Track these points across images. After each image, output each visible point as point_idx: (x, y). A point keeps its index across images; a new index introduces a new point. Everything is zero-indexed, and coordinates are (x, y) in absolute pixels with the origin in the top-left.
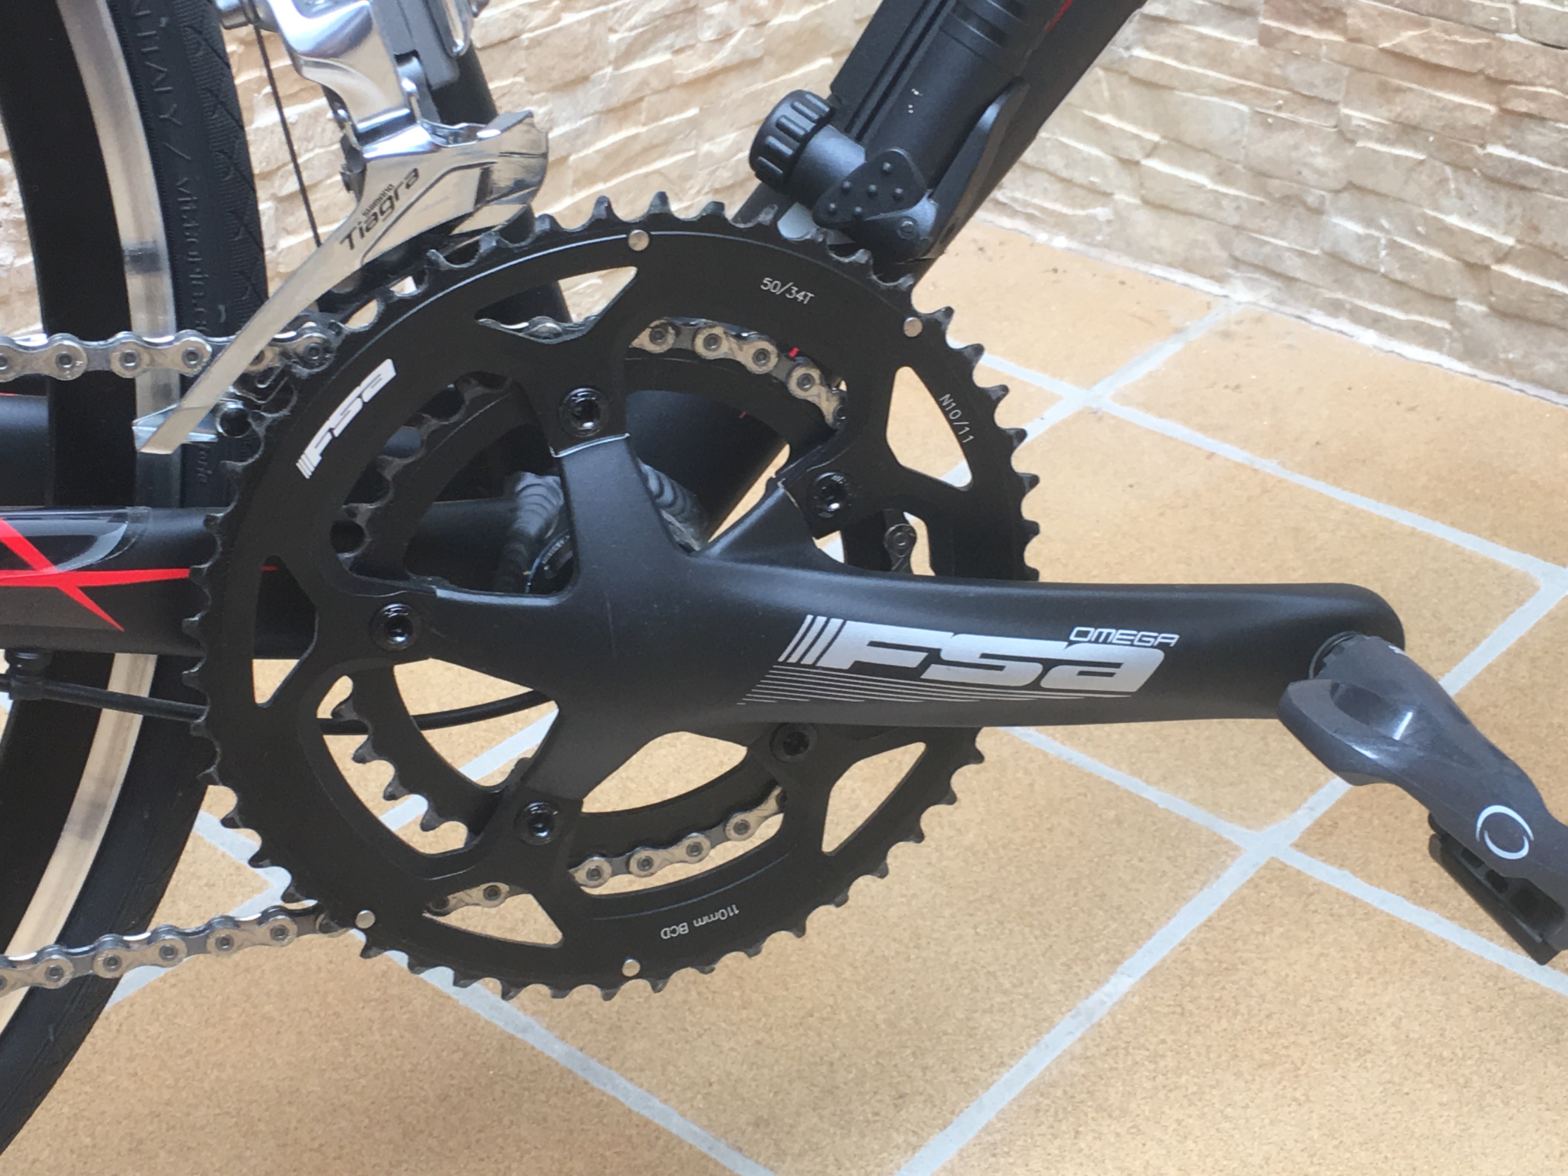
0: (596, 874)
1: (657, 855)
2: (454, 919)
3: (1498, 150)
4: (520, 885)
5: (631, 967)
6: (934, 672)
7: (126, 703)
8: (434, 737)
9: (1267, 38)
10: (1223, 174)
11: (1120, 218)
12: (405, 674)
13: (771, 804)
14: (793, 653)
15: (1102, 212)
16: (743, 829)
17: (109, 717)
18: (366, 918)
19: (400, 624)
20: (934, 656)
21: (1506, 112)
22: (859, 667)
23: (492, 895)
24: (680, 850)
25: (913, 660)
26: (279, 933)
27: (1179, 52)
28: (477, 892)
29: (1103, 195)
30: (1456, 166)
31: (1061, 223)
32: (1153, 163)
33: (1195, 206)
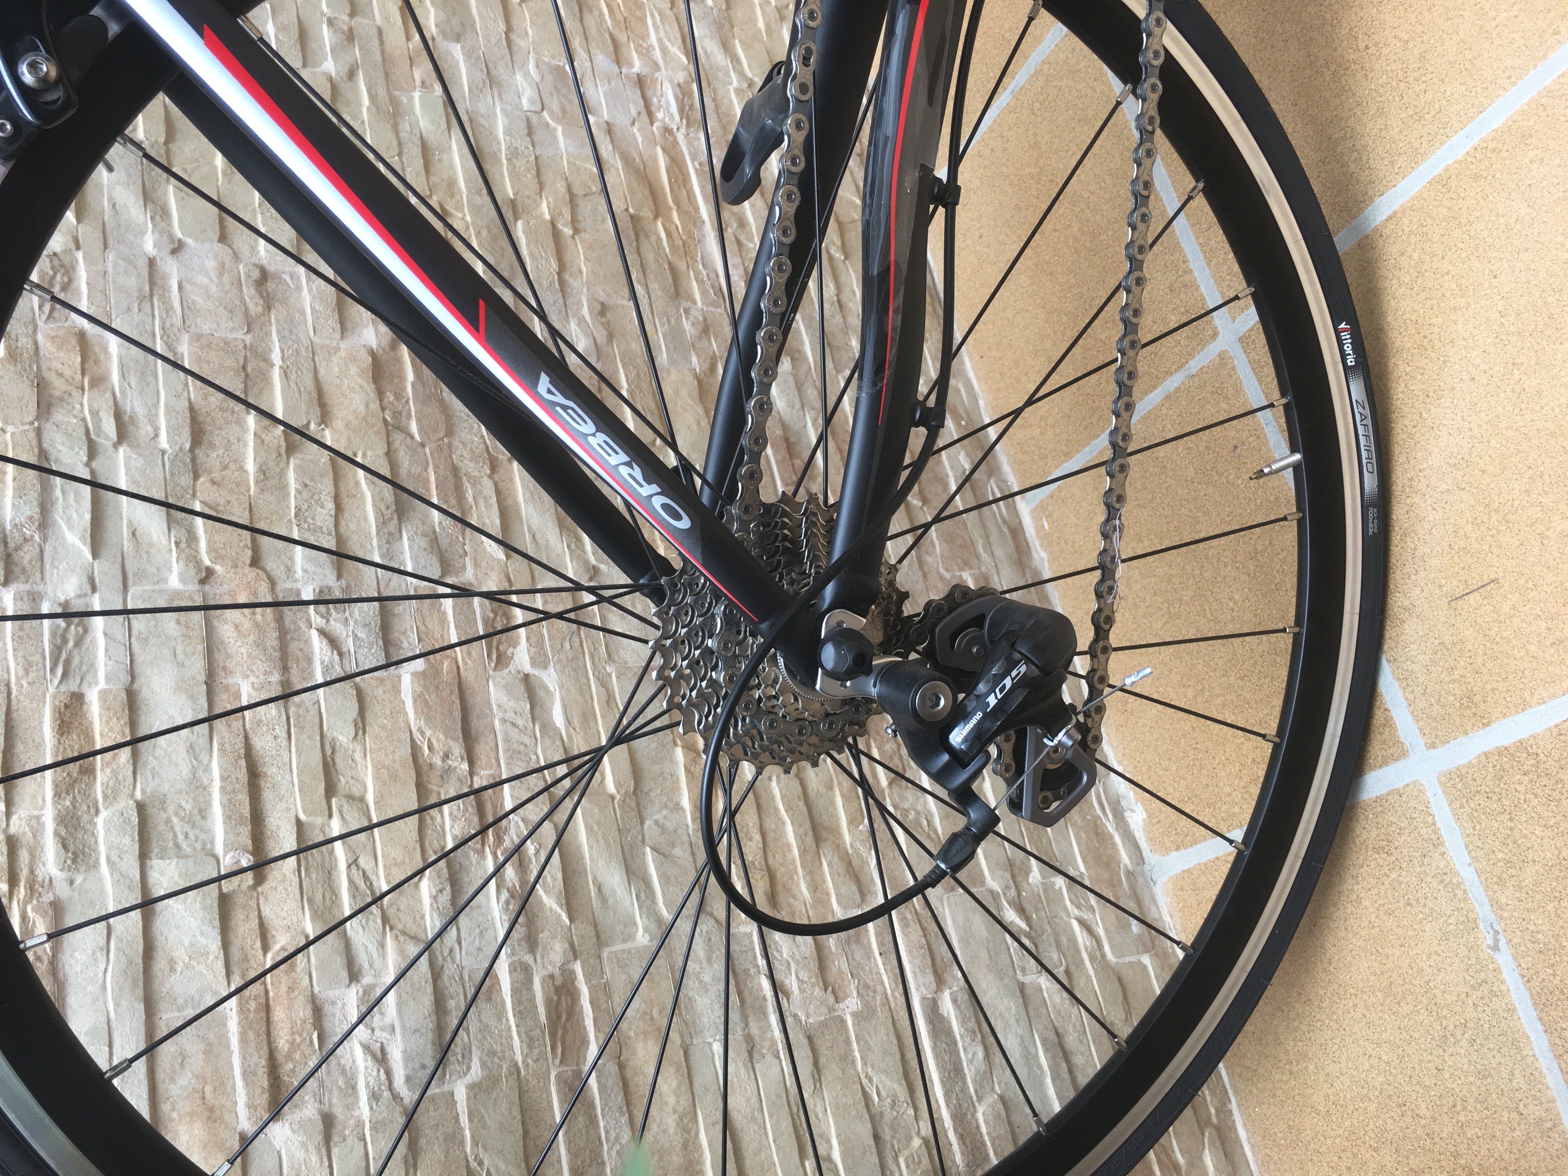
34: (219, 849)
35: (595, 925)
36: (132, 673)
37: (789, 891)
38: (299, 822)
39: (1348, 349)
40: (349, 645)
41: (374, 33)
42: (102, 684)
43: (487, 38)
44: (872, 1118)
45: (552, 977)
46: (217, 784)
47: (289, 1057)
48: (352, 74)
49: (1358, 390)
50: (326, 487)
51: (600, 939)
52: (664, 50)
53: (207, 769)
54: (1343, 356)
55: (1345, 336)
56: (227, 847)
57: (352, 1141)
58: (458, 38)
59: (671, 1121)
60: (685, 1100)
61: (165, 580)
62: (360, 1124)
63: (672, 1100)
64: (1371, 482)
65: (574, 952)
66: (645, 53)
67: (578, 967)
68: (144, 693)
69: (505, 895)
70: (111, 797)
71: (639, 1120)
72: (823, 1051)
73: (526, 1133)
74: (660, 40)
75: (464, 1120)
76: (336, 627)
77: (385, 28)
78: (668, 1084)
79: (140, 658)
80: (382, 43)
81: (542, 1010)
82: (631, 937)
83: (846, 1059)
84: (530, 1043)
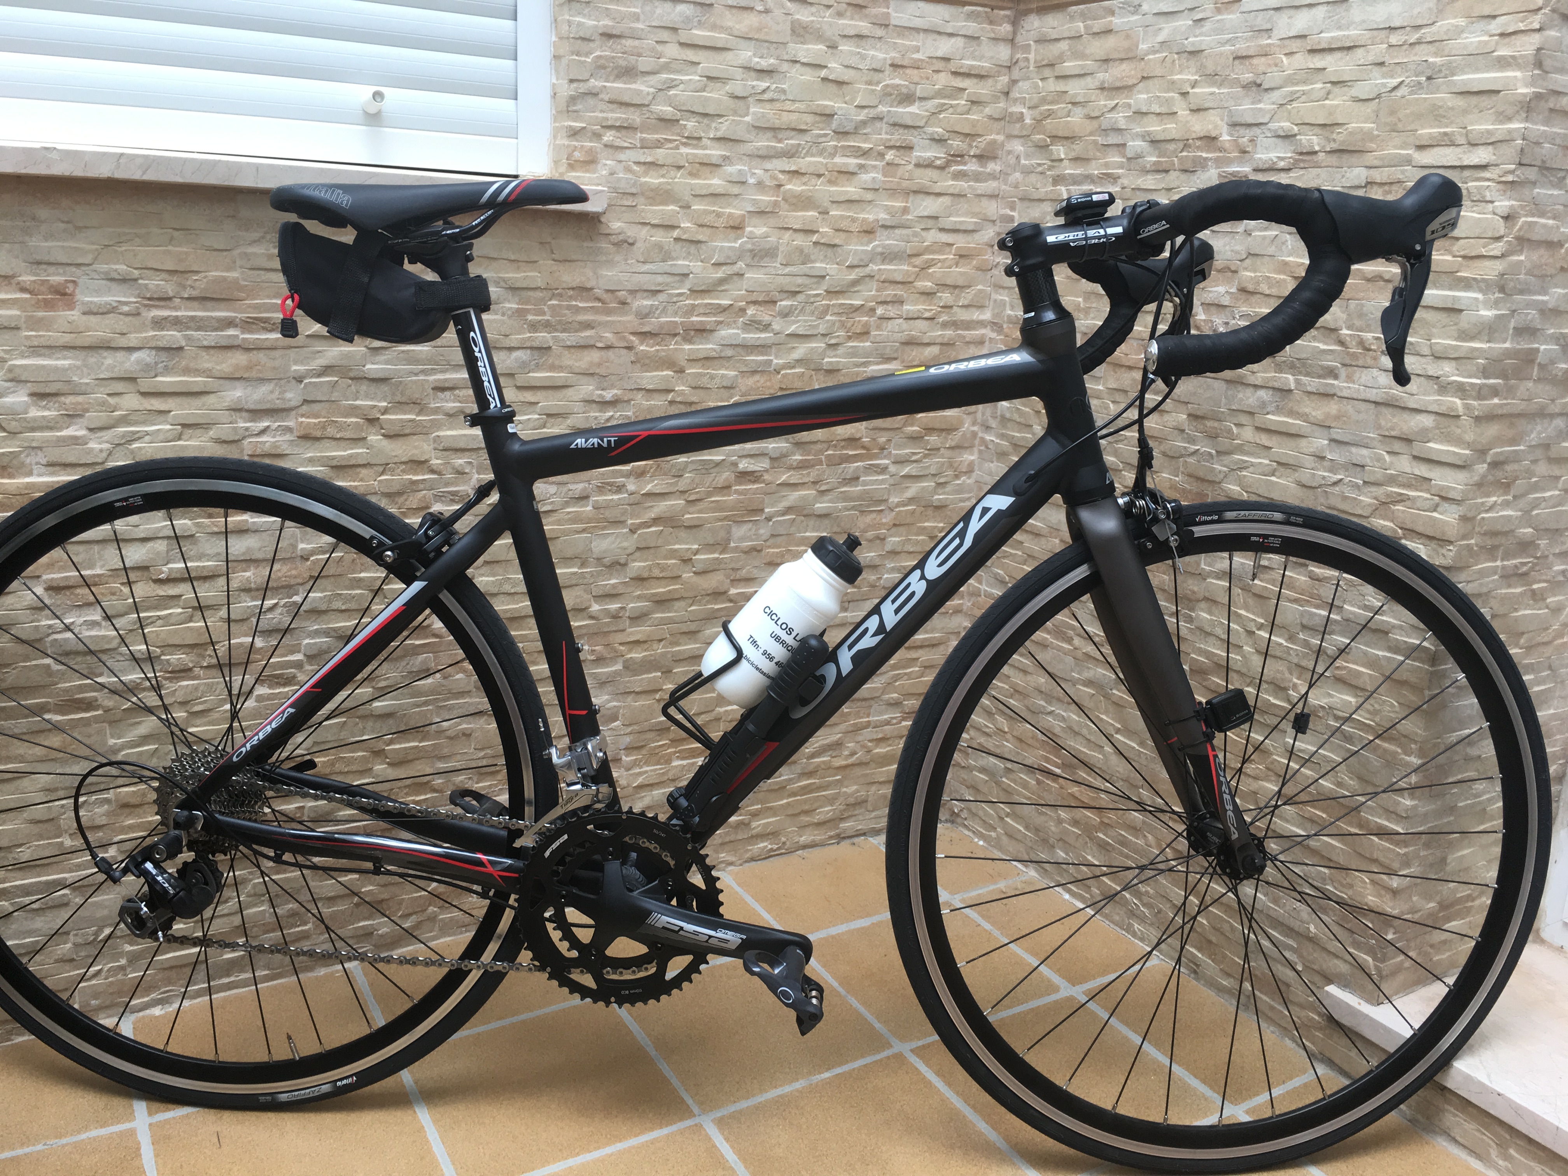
0: (608, 972)
1: (624, 971)
2: (572, 976)
3: (1101, 835)
4: (589, 971)
5: (613, 999)
6: (681, 933)
7: (512, 907)
8: (574, 929)
9: (1039, 782)
10: (1027, 827)
11: (998, 838)
12: (568, 910)
13: (654, 964)
14: (649, 921)
15: (993, 834)
16: (646, 969)
17: (508, 910)
18: (549, 969)
19: (563, 897)
20: (682, 928)
21: (1102, 822)
22: (664, 928)
23: (582, 972)
24: (630, 971)
25: (677, 929)
26: (530, 969)
27: (1015, 781)
28: (578, 970)
29: (994, 829)
30: (1090, 839)
31: (982, 836)
32: (1008, 820)
33: (1019, 838)
34: (170, 566)
35: (120, 721)
36: (256, 531)
37: (130, 814)
38: (181, 596)
39: (344, 1082)
40: (269, 616)
41: (621, 627)
42: (251, 520)
43: (628, 682)
44: (9, 847)
45: (97, 700)
46: (201, 564)
47: (72, 593)
48: (592, 617)
49: (326, 1088)
50: (353, 606)
51: (111, 723)
52: (640, 774)
53: (208, 560)
54: (341, 1080)
55: (350, 1080)
56: (171, 569)
57: (32, 618)
58: (626, 667)
59: (21, 751)
60: (30, 758)
61: (302, 542)
62: (39, 621)
63: (30, 752)
64: (283, 1097)
65: (107, 710)
66: (635, 763)
67: (100, 712)
68: (247, 536)
69: (138, 681)
70: (197, 525)
71: (24, 737)
72: (46, 826)
73: (25, 688)
74: (646, 772)
75: (34, 663)
76: (279, 610)
77: (625, 633)
78: (38, 751)
79: (264, 534)
80: (616, 631)
81: (81, 696)
82: (112, 737)
83: (41, 837)
84: (66, 690)
